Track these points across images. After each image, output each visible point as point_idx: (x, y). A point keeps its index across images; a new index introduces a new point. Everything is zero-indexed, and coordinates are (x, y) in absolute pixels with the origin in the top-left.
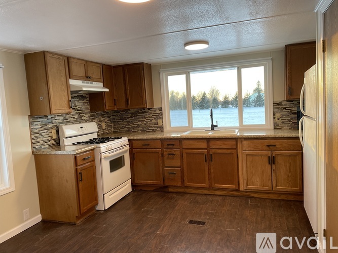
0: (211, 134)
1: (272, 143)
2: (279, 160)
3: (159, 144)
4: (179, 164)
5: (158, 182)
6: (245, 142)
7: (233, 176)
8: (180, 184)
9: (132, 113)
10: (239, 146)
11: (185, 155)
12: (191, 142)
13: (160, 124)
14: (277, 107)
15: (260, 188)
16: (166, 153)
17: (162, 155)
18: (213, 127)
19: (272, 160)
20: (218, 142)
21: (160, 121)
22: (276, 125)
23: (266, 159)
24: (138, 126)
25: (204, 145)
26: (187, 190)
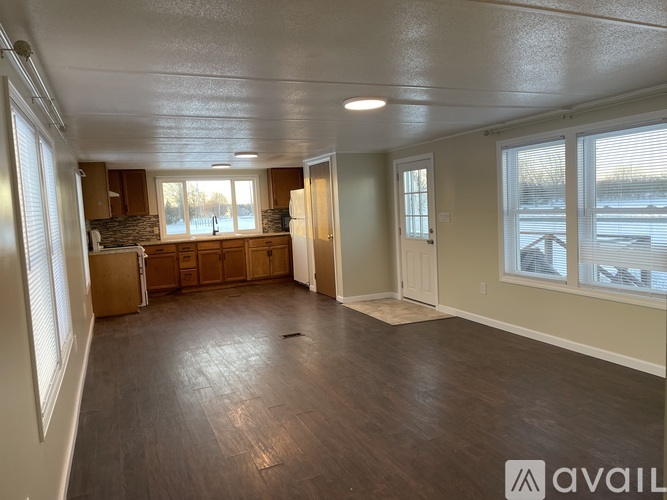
0: (214, 237)
1: (269, 239)
2: (274, 252)
3: (174, 249)
4: (195, 265)
5: (173, 285)
6: (251, 241)
7: (242, 269)
8: (196, 283)
9: (119, 222)
10: (246, 244)
11: (200, 257)
12: (206, 244)
13: (156, 232)
14: (264, 215)
15: (262, 275)
16: (181, 257)
17: (178, 259)
18: (215, 232)
19: (270, 253)
20: (230, 243)
21: (156, 229)
22: (264, 228)
23: (266, 253)
24: (128, 235)
25: (217, 246)
26: (203, 289)
